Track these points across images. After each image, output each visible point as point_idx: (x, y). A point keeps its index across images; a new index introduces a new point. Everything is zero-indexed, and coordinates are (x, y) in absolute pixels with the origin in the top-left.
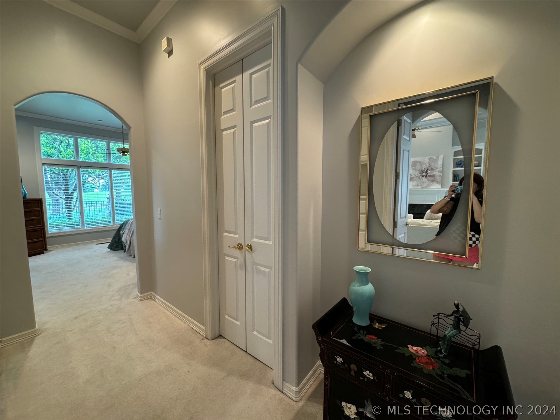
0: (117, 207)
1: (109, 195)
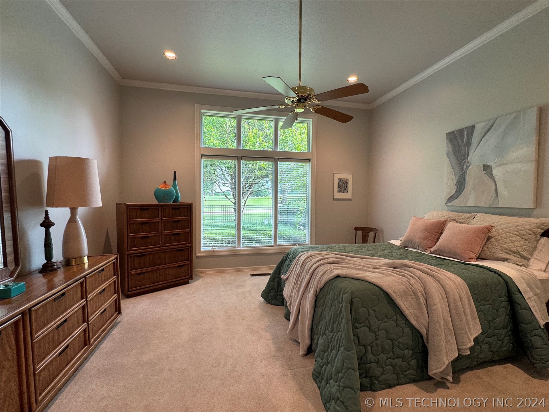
0: (282, 215)
1: (272, 199)
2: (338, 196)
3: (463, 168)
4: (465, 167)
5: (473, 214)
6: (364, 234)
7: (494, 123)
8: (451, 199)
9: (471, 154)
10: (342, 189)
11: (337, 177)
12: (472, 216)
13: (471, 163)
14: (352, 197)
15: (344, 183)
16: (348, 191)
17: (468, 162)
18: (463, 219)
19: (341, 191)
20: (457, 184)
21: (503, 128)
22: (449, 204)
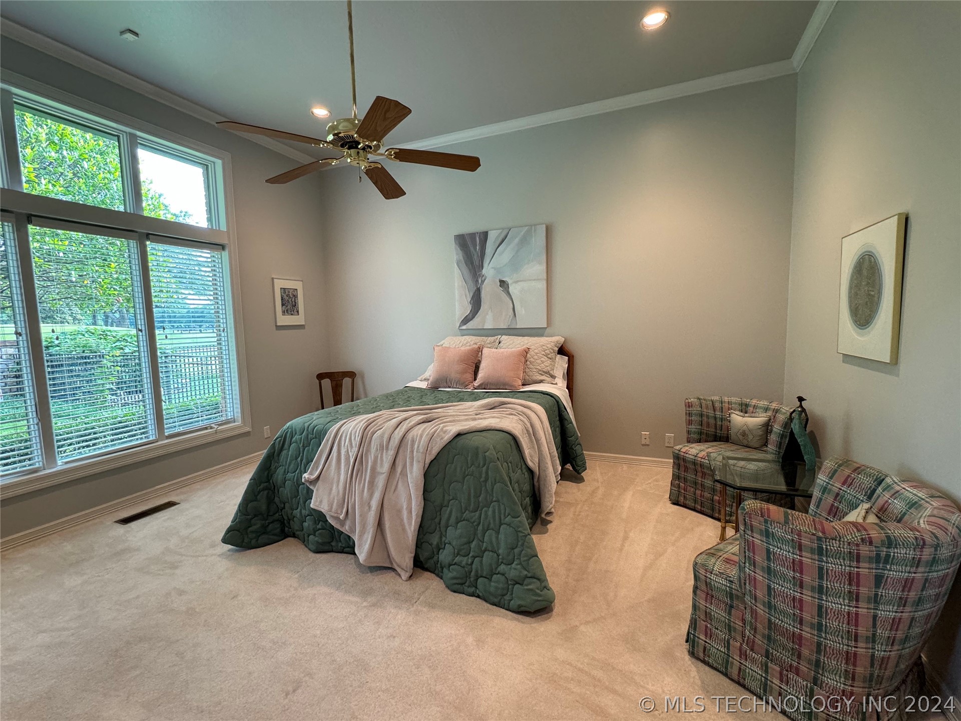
2: (285, 320)
3: (477, 281)
4: (480, 282)
5: (496, 337)
6: (335, 382)
7: (508, 233)
8: (466, 321)
9: (485, 265)
10: (289, 307)
11: (279, 284)
12: (497, 339)
13: (486, 277)
14: (305, 321)
15: (291, 296)
16: (298, 312)
17: (483, 276)
18: (489, 344)
19: (287, 310)
20: (472, 302)
21: (517, 240)
22: (464, 327)
